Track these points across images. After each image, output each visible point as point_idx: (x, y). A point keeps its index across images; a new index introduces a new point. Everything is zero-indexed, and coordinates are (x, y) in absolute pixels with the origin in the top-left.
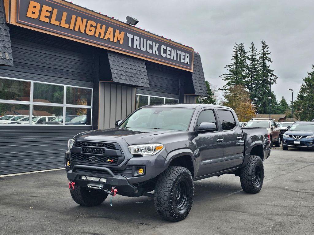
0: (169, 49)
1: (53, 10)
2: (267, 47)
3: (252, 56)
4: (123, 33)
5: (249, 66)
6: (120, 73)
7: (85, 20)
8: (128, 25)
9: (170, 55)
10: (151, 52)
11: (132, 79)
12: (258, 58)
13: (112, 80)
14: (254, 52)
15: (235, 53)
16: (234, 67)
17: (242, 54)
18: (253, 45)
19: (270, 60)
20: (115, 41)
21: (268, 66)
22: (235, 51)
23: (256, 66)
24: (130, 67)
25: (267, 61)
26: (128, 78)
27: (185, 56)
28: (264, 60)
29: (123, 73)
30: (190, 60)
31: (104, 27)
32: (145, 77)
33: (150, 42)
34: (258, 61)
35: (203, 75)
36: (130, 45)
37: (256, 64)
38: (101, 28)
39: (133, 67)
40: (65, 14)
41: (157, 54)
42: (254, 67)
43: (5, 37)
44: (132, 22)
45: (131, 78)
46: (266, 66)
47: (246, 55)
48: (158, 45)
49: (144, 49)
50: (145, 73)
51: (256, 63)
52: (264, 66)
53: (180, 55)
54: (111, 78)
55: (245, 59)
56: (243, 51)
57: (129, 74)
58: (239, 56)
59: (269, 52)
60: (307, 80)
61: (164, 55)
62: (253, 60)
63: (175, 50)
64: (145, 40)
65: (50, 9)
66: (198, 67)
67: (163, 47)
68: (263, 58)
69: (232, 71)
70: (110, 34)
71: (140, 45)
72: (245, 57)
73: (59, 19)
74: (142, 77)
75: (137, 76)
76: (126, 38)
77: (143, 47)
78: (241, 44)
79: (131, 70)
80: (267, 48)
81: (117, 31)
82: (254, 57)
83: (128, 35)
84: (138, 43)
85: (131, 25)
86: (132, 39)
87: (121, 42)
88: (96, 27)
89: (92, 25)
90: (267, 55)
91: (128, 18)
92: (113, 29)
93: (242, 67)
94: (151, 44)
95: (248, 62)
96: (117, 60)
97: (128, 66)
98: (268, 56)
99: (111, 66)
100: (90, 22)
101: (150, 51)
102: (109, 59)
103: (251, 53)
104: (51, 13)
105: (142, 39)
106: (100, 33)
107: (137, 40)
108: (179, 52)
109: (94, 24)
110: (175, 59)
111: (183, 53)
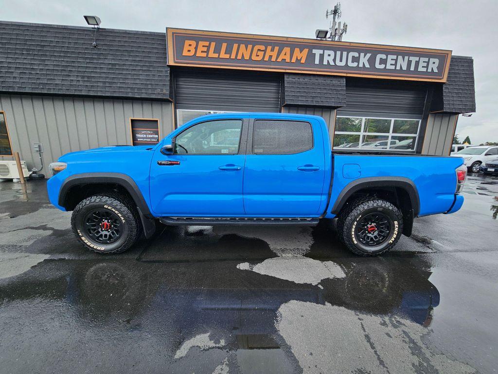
24: (317, 86)
39: (322, 86)
57: (313, 94)
73: (217, 50)
77: (341, 60)
79: (319, 89)
97: (313, 86)
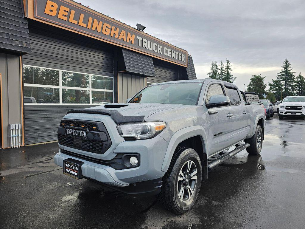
0: (170, 50)
2: (230, 62)
3: (221, 68)
4: (134, 36)
5: (220, 74)
6: (132, 65)
7: (101, 23)
8: (138, 30)
12: (224, 69)
13: (126, 70)
14: (222, 66)
15: (212, 67)
16: (211, 74)
17: (216, 67)
18: (221, 62)
19: (231, 70)
22: (212, 65)
23: (223, 73)
25: (229, 70)
27: (181, 56)
28: (227, 70)
30: (185, 59)
31: (118, 29)
36: (140, 45)
39: (143, 62)
40: (82, 16)
41: (161, 53)
42: (222, 74)
43: (23, 29)
44: (141, 28)
46: (229, 73)
51: (224, 71)
53: (178, 55)
56: (216, 65)
58: (214, 68)
59: (230, 65)
60: (252, 79)
61: (166, 54)
62: (222, 70)
63: (174, 52)
64: (152, 43)
65: (68, 10)
66: (191, 65)
67: (166, 48)
68: (227, 68)
69: (211, 76)
72: (217, 69)
74: (150, 69)
75: (146, 68)
78: (215, 62)
84: (146, 44)
89: (107, 27)
91: (138, 25)
93: (216, 74)
94: (157, 46)
96: (130, 55)
97: (138, 60)
98: (230, 67)
99: (125, 60)
100: (106, 25)
102: (123, 54)
103: (220, 67)
105: (149, 42)
108: (177, 53)
109: (109, 26)
110: (174, 58)
111: (180, 54)
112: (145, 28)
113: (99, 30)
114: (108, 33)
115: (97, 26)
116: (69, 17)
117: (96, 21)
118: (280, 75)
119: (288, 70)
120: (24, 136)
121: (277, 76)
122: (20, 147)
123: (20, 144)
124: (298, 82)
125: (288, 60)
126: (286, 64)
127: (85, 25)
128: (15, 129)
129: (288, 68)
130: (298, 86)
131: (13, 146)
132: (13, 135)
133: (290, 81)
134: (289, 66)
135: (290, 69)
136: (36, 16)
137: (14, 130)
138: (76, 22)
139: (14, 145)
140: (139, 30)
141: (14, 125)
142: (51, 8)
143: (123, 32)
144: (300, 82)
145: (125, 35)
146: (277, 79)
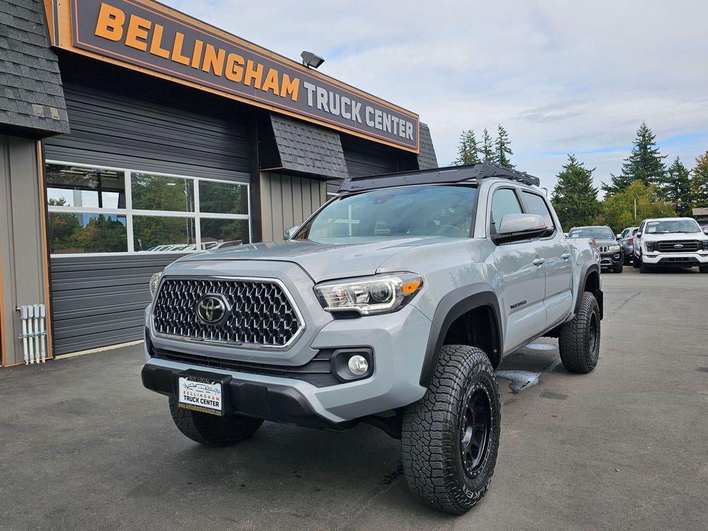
0: (378, 113)
1: (153, 27)
2: (506, 134)
3: (486, 147)
4: (297, 81)
5: (483, 162)
6: (295, 152)
7: (222, 52)
8: (306, 67)
9: (381, 123)
10: (349, 118)
11: (318, 164)
12: (494, 151)
13: (282, 166)
14: (488, 142)
15: (462, 145)
17: (472, 145)
18: (487, 132)
19: (510, 152)
20: (283, 94)
21: (507, 159)
22: (463, 141)
24: (313, 142)
25: (506, 153)
26: (310, 163)
27: (405, 126)
28: (502, 152)
29: (302, 154)
30: (414, 134)
31: (260, 67)
32: (340, 161)
33: (345, 100)
34: (494, 154)
35: (436, 160)
36: (310, 103)
37: (491, 159)
38: (255, 69)
39: (319, 144)
40: (180, 38)
41: (360, 121)
42: (488, 162)
43: (50, 75)
44: (313, 61)
45: (316, 162)
46: (505, 160)
47: (478, 146)
48: (359, 105)
49: (336, 112)
50: (339, 154)
51: (492, 156)
52: (503, 160)
53: (398, 124)
54: (279, 162)
55: (475, 153)
56: (473, 141)
57: (312, 156)
58: (468, 148)
59: (508, 141)
60: (562, 176)
61: (370, 124)
63: (389, 116)
64: (337, 96)
65: (148, 24)
66: (427, 146)
67: (369, 109)
68: (500, 148)
70: (272, 81)
71: (328, 104)
72: (476, 150)
73: (168, 43)
74: (335, 160)
75: (326, 158)
76: (303, 91)
77: (335, 108)
78: (470, 132)
79: (316, 148)
80: (506, 136)
81: (286, 77)
82: (488, 149)
83: (306, 85)
84: (325, 100)
85: (310, 67)
86: (315, 93)
87: (295, 98)
88: (245, 67)
89: (236, 63)
90: (505, 145)
91: (305, 55)
92: (278, 73)
94: (349, 103)
95: (481, 156)
96: (289, 129)
97: (309, 141)
98: (508, 146)
99: (278, 141)
100: (233, 57)
101: (347, 116)
102: (273, 127)
103: (483, 144)
104: (151, 32)
105: (331, 94)
106: (253, 79)
107: (322, 95)
108: (396, 119)
109: (241, 60)
110: (390, 131)
111: (402, 122)
112: (321, 61)
113: (218, 72)
114: (238, 78)
115: (214, 60)
116: (149, 41)
117: (210, 48)
118: (629, 163)
119: (649, 151)
120: (53, 334)
121: (622, 166)
122: (44, 361)
123: (43, 354)
124: (674, 182)
125: (648, 127)
126: (644, 136)
127: (186, 61)
128: (33, 319)
129: (648, 147)
130: (674, 190)
131: (29, 360)
132: (28, 332)
133: (653, 177)
134: (650, 140)
135: (653, 148)
136: (78, 42)
137: (30, 321)
138: (165, 54)
139: (32, 357)
140: (308, 68)
141: (31, 308)
142: (109, 22)
143: (273, 73)
144: (679, 180)
145: (276, 80)
146: (623, 175)
